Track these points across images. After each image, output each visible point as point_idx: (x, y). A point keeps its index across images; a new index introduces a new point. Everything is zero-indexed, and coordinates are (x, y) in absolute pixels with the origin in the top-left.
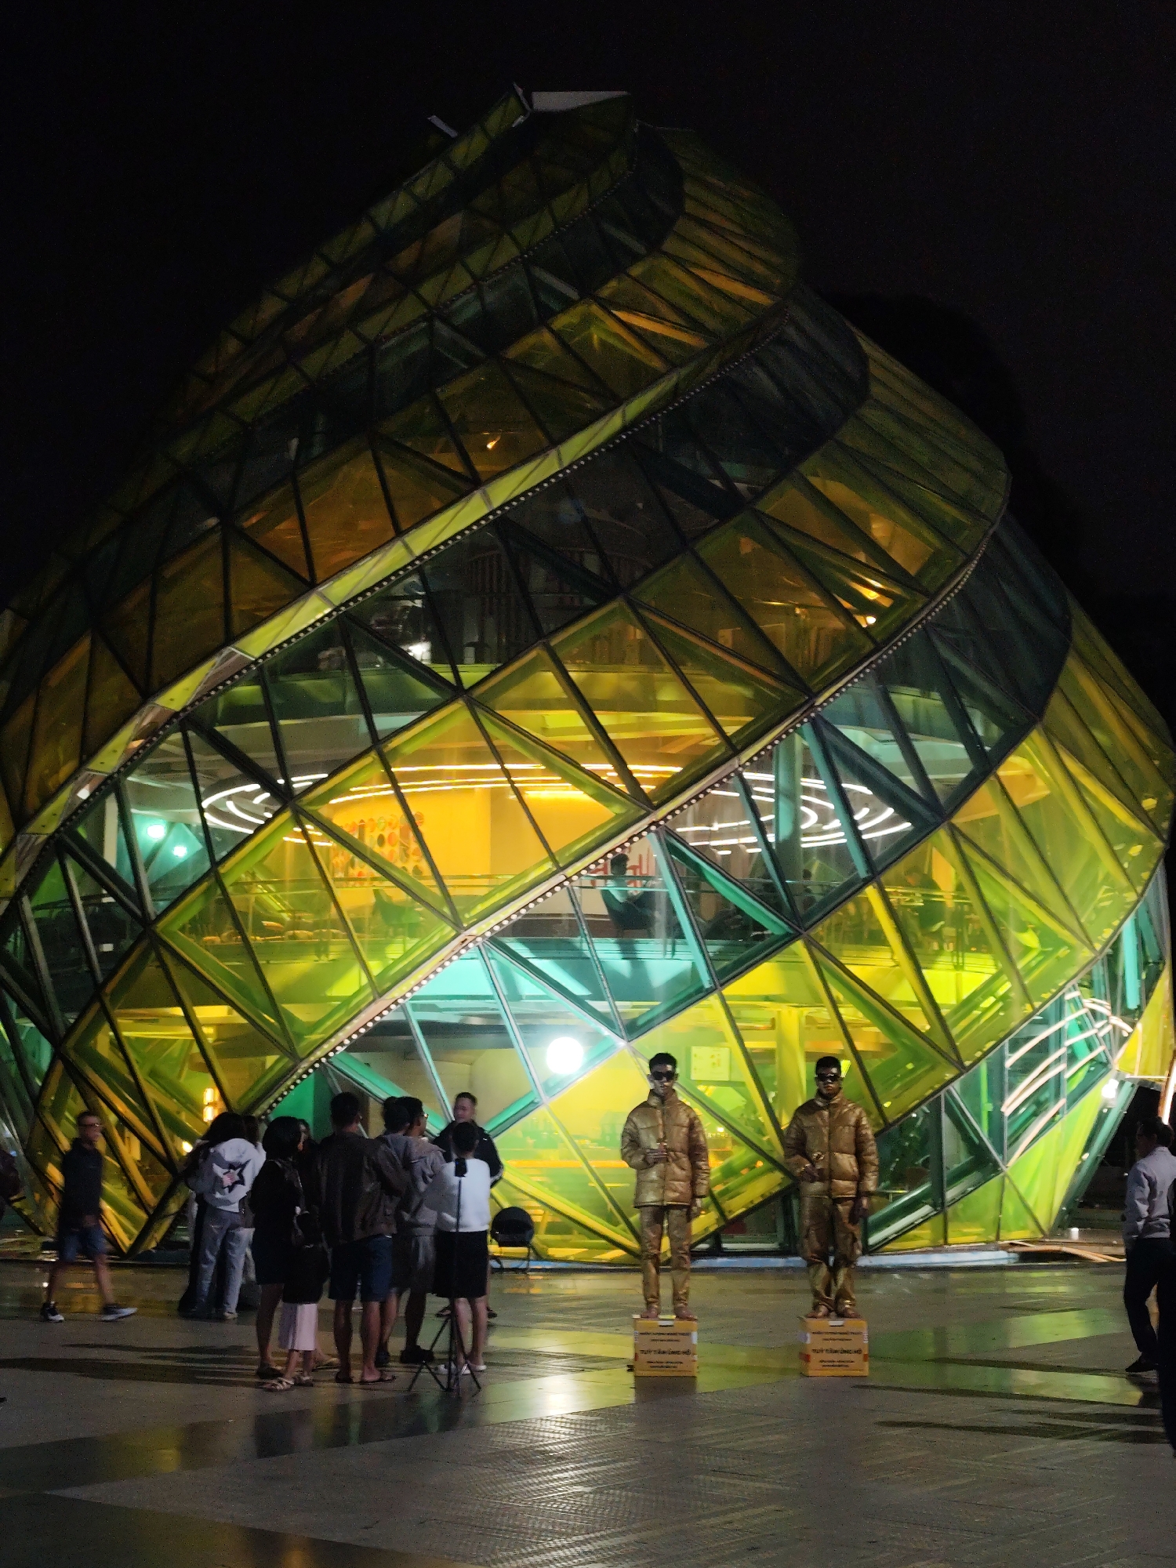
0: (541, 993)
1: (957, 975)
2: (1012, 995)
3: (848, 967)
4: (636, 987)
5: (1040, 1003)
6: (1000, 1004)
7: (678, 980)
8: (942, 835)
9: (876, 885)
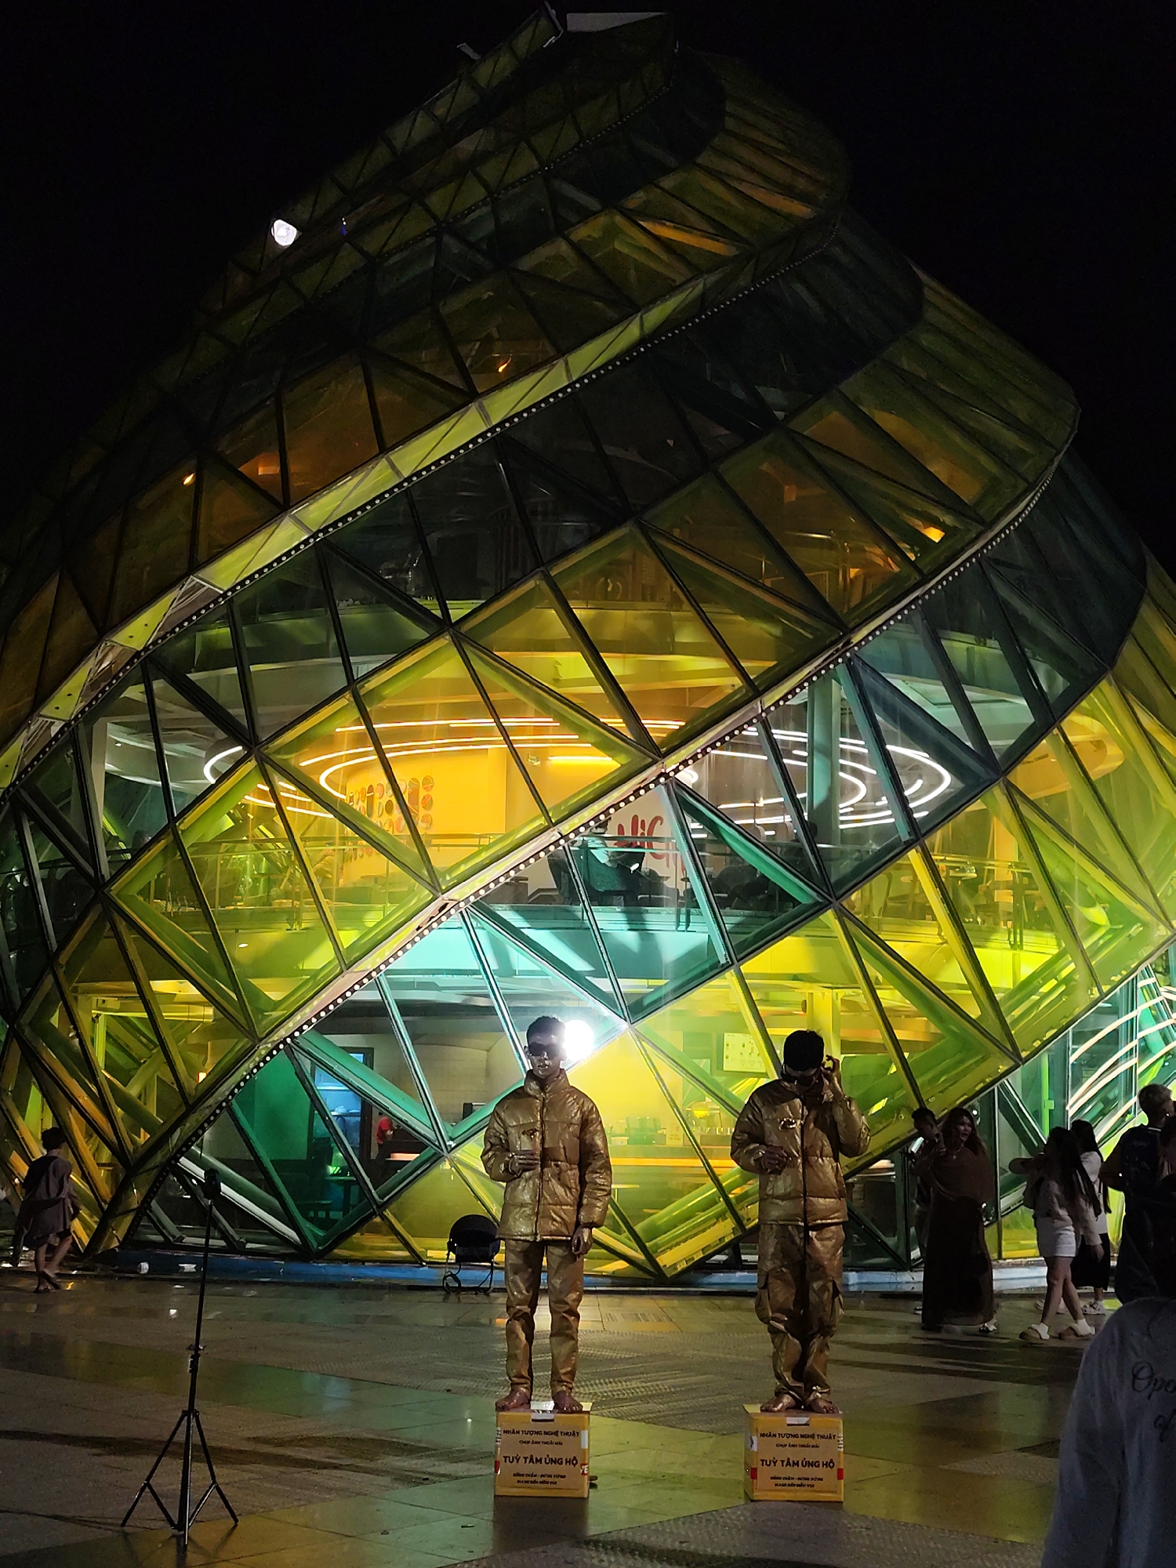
0: (536, 968)
1: (1014, 955)
2: (1077, 977)
3: (887, 942)
4: (645, 963)
5: (1109, 987)
6: (1063, 988)
7: (693, 954)
8: (997, 793)
9: (919, 848)
